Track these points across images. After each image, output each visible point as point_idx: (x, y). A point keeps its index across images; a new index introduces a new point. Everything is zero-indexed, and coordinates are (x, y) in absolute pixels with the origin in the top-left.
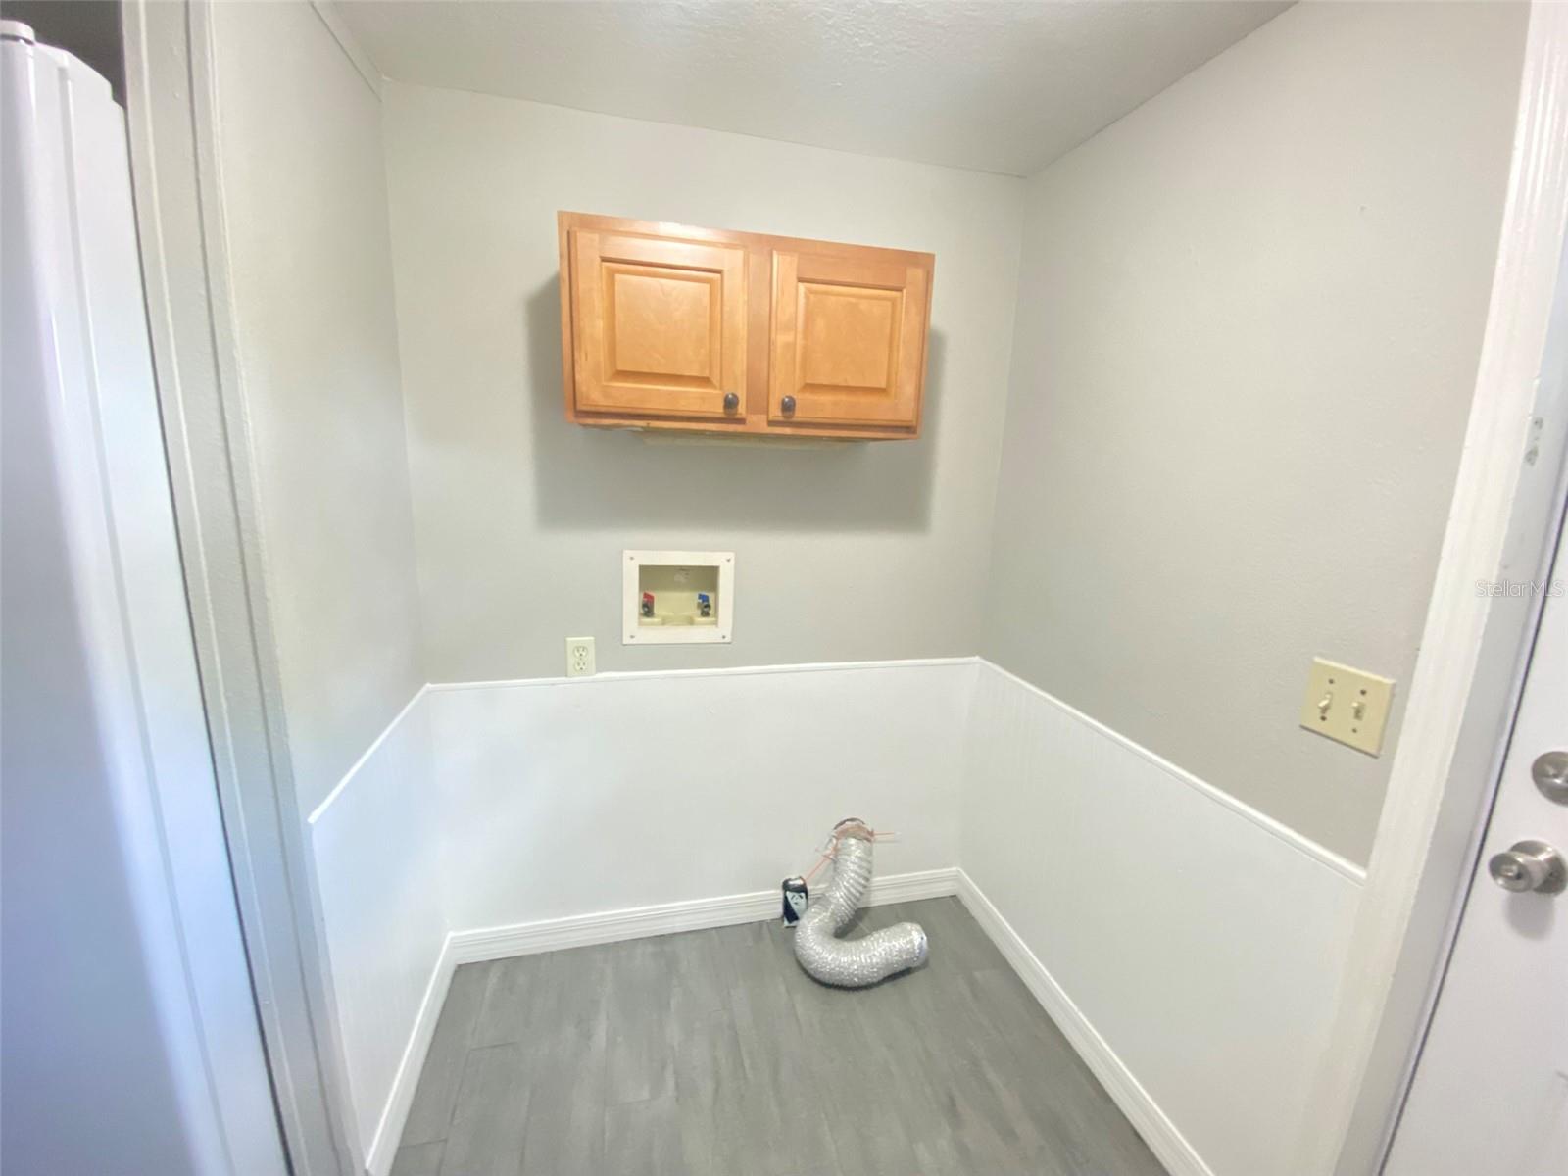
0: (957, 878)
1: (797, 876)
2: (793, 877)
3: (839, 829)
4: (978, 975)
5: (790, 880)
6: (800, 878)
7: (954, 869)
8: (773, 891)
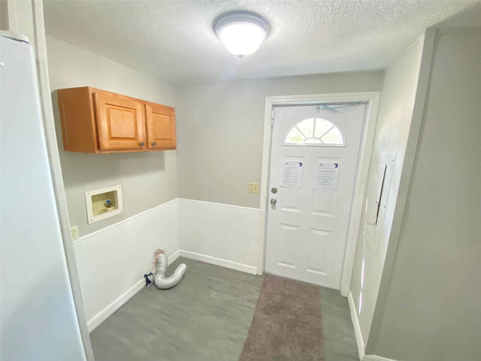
0: (180, 252)
1: (147, 271)
2: (146, 273)
3: (155, 254)
4: (196, 266)
5: (146, 274)
6: (148, 272)
7: (178, 251)
8: (142, 280)
